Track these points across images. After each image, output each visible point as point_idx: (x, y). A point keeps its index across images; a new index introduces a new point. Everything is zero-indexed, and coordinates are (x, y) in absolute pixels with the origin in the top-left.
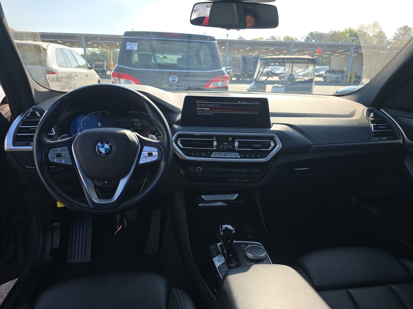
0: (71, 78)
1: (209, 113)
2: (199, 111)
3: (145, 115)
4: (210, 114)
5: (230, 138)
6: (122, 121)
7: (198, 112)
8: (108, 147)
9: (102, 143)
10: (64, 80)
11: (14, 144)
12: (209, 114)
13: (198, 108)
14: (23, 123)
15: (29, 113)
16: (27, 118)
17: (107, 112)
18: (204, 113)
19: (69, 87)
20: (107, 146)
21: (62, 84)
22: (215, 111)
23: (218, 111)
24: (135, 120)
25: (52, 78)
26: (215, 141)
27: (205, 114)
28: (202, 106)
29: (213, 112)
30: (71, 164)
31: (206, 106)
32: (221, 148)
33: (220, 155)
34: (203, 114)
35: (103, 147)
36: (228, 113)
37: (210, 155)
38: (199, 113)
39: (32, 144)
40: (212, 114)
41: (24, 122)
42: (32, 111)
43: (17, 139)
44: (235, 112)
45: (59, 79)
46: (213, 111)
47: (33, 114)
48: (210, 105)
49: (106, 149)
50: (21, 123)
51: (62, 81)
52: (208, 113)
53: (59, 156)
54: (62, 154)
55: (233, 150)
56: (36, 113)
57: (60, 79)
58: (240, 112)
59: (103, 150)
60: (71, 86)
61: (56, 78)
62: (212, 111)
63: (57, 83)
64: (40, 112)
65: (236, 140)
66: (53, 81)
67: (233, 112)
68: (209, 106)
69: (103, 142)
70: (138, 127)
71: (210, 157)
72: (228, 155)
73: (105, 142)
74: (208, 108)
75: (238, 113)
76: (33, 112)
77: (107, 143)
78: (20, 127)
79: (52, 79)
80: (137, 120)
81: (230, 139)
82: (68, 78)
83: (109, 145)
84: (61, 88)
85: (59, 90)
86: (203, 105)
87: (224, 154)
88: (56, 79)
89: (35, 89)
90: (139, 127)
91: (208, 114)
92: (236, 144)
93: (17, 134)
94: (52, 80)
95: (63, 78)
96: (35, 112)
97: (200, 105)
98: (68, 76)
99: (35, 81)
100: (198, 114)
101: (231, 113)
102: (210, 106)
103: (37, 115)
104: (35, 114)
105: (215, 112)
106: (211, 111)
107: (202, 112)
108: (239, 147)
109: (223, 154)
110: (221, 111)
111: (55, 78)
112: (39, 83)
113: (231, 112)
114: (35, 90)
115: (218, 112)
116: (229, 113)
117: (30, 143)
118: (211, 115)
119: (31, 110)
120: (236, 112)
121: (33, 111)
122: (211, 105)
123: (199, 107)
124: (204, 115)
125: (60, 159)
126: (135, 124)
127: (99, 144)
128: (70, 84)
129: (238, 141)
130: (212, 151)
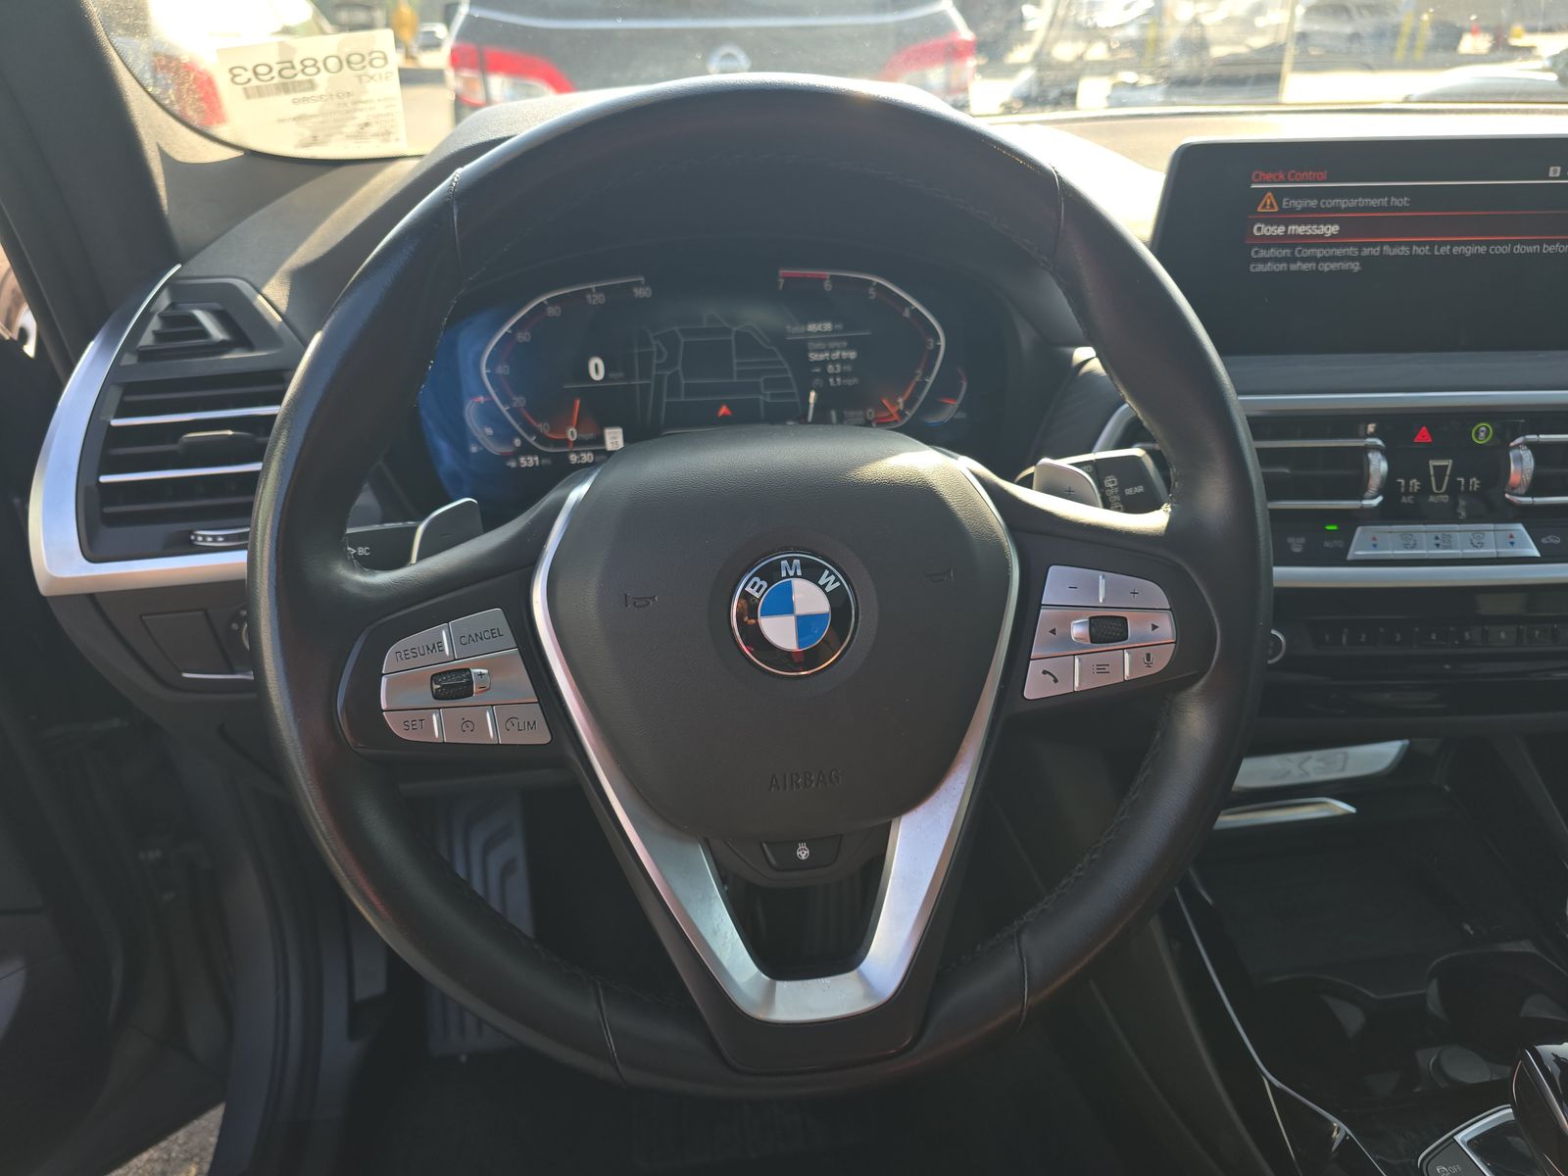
0: (366, 63)
1: (1333, 259)
2: (1267, 247)
3: (871, 291)
4: (1345, 266)
5: (1483, 426)
6: (732, 338)
7: (1263, 253)
8: (823, 606)
9: (771, 574)
10: (322, 79)
11: (93, 549)
12: (1334, 266)
13: (1259, 229)
14: (125, 393)
15: (155, 324)
16: (145, 355)
17: (638, 284)
18: (1305, 260)
19: (350, 128)
20: (811, 599)
21: (311, 108)
22: (1374, 245)
23: (1400, 244)
24: (812, 327)
25: (256, 73)
26: (1376, 448)
27: (1305, 267)
28: (1293, 210)
29: (1366, 251)
30: (541, 736)
31: (1318, 210)
32: (1407, 493)
33: (1406, 547)
34: (1294, 267)
35: (783, 604)
36: (1462, 255)
37: (1340, 543)
38: (1265, 261)
39: (204, 537)
40: (1356, 267)
41: (129, 388)
42: (165, 302)
43: (108, 510)
44: (1514, 243)
45: (292, 72)
46: (1360, 246)
47: (178, 326)
48: (1343, 203)
49: (805, 624)
50: (115, 395)
51: (312, 85)
52: (1324, 259)
53: (453, 687)
54: (473, 671)
55: (1492, 508)
56: (195, 321)
57: (300, 77)
58: (1550, 242)
59: (780, 632)
60: (362, 118)
61: (280, 72)
62: (1354, 245)
63: (283, 103)
64: (217, 306)
65: (1519, 440)
66: (260, 92)
67: (1501, 243)
68: (1337, 209)
69: (777, 566)
70: (835, 375)
71: (1339, 559)
72: (1462, 539)
73: (796, 562)
74: (1332, 221)
75: (1529, 249)
76: (170, 312)
77: (811, 573)
78: (115, 423)
79: (250, 74)
80: (828, 326)
81: (1483, 434)
82: (349, 62)
83: (823, 587)
84: (308, 133)
85: (297, 146)
86: (1299, 204)
87: (1434, 535)
88: (275, 73)
89: (161, 150)
90: (843, 375)
91: (1325, 267)
92: (1522, 465)
93: (104, 479)
94: (255, 82)
95: (320, 65)
96: (185, 308)
97: (1280, 204)
98: (347, 50)
99: (149, 94)
100: (1261, 268)
101: (1482, 250)
102: (1348, 210)
103: (204, 333)
104: (196, 328)
105: (1375, 251)
106: (1348, 245)
107: (1285, 252)
108: (1537, 486)
109: (1424, 539)
110: (1420, 244)
111: (271, 70)
112: (176, 108)
113: (1488, 244)
114: (165, 158)
115: (1396, 251)
116: (1468, 251)
117: (191, 532)
118: (1350, 271)
119: (157, 297)
120: (1523, 242)
121: (172, 306)
122: (1353, 203)
123: (1270, 220)
124: (1300, 272)
125: (467, 713)
126: (814, 357)
127: (753, 586)
128: (361, 106)
129: (1531, 446)
130: (1350, 521)
